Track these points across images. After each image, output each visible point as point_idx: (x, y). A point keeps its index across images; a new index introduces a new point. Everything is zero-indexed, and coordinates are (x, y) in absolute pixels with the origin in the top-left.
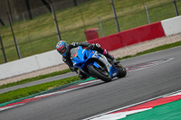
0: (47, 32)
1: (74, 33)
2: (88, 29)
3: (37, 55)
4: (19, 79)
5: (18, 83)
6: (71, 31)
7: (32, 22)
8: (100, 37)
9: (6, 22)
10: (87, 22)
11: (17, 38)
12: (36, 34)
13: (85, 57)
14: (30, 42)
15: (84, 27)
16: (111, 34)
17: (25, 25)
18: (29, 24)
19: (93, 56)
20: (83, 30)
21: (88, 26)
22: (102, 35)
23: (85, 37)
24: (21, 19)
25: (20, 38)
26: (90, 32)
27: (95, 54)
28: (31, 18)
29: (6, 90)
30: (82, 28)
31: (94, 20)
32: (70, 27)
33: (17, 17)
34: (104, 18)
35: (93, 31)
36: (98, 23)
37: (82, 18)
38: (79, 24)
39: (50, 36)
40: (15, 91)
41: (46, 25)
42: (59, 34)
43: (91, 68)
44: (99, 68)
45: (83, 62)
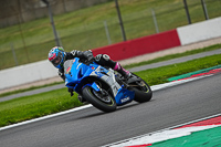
4: (207, 45)
5: (205, 50)
13: (80, 75)
27: (96, 71)
29: (190, 58)
40: (201, 59)
43: (86, 91)
44: (99, 92)
45: (77, 82)
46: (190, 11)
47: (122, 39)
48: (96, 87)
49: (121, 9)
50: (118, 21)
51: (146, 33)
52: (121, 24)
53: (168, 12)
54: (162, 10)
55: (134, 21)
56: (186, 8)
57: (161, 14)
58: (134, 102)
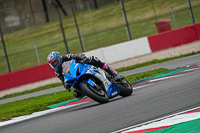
0: (114, 23)
1: (144, 24)
2: (160, 20)
3: (103, 49)
6: (141, 22)
7: (97, 12)
8: (173, 29)
9: (69, 12)
10: (159, 12)
11: (81, 29)
12: (102, 25)
13: (78, 74)
14: (95, 33)
15: (156, 18)
16: (185, 26)
17: (89, 15)
18: (94, 14)
19: (88, 72)
20: (154, 21)
21: (160, 16)
22: (175, 27)
23: (156, 29)
24: (85, 8)
25: (85, 30)
26: (162, 23)
28: (96, 7)
30: (153, 18)
31: (167, 10)
32: (139, 18)
33: (81, 6)
34: (177, 8)
35: (165, 23)
36: (170, 14)
37: (153, 8)
38: (149, 14)
39: (118, 28)
41: (113, 15)
42: (127, 25)
43: (84, 86)
44: (94, 87)
45: (75, 79)
46: (69, 44)
47: (7, 70)
48: (92, 83)
49: (6, 44)
50: (4, 54)
51: (29, 65)
52: (6, 57)
53: (49, 46)
54: (44, 44)
55: (18, 53)
56: (65, 41)
57: (42, 47)
58: (119, 97)
